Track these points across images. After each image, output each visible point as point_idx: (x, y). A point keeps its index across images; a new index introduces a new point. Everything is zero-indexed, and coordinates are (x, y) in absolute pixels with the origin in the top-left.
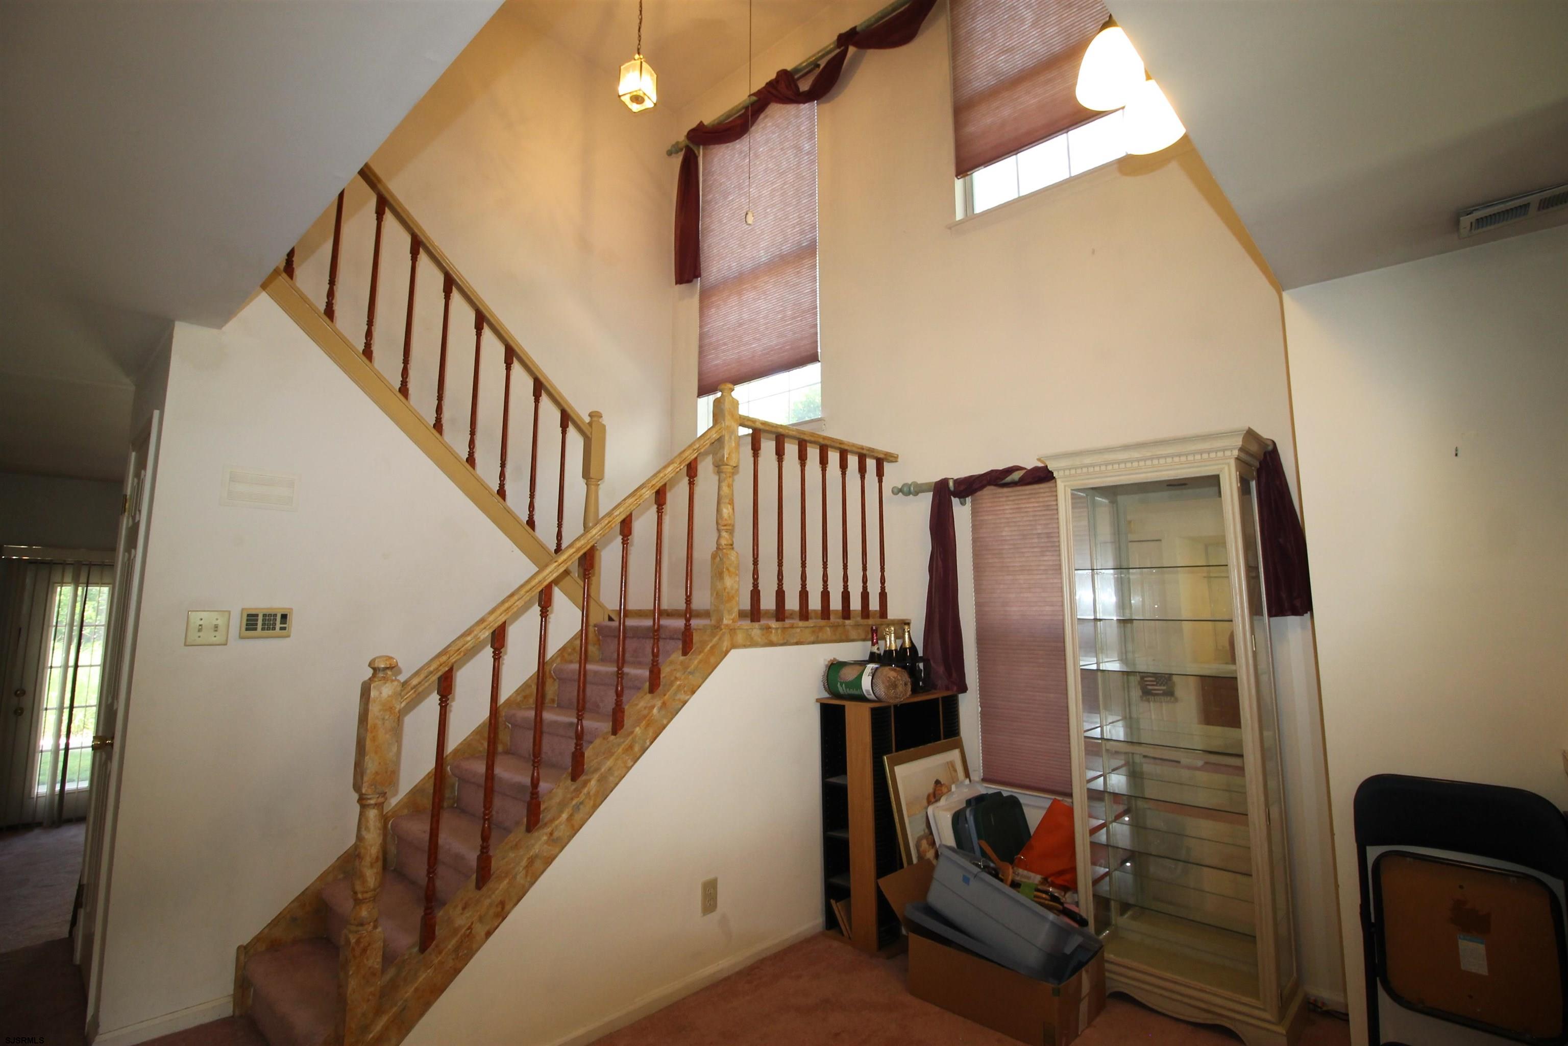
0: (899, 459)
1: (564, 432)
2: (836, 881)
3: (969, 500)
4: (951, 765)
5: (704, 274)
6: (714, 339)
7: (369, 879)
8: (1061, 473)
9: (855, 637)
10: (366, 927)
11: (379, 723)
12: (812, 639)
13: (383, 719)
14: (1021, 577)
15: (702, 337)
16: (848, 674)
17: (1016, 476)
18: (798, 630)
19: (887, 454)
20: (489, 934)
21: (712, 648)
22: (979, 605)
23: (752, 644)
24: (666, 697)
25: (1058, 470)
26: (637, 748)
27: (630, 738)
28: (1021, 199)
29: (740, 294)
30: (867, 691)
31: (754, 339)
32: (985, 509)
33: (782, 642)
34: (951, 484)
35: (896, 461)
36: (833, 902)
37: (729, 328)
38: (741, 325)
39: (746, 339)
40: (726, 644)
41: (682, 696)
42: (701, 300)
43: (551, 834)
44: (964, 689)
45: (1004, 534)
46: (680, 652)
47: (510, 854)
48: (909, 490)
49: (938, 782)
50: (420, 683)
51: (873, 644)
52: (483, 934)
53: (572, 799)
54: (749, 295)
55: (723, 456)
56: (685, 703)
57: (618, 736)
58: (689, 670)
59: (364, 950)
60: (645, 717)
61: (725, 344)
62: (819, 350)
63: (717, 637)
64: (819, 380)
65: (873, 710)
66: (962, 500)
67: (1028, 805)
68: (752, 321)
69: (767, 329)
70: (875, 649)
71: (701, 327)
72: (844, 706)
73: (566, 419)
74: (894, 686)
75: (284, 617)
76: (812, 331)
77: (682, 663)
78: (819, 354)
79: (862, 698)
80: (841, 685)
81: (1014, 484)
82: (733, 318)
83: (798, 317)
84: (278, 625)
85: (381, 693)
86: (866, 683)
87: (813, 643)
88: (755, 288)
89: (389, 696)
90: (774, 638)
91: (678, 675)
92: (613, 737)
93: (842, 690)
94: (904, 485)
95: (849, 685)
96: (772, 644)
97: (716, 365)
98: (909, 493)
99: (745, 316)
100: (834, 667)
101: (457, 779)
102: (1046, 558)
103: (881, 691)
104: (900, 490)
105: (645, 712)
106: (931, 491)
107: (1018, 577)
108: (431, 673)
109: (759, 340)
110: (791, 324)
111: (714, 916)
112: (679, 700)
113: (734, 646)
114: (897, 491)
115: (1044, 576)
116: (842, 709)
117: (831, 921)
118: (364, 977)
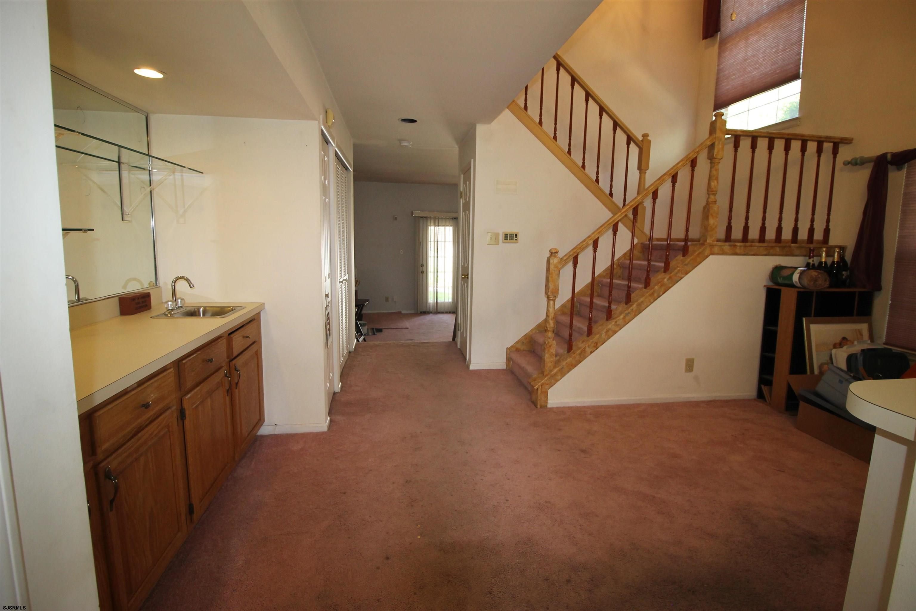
1: (628, 147)
6: (727, 72)
7: (551, 324)
11: (553, 272)
12: (765, 253)
13: (555, 270)
15: (718, 72)
16: (786, 273)
18: (756, 248)
19: (843, 139)
20: (591, 352)
21: (699, 254)
23: (724, 253)
24: (672, 274)
26: (656, 295)
27: (653, 290)
30: (796, 282)
31: (755, 69)
33: (743, 253)
34: (890, 154)
36: (762, 387)
37: (737, 64)
38: (745, 60)
39: (749, 69)
40: (707, 252)
41: (680, 275)
42: (720, 48)
43: (615, 323)
44: (879, 289)
46: (682, 255)
47: (600, 328)
48: (857, 162)
49: (843, 338)
50: (566, 259)
51: (810, 258)
53: (625, 311)
54: (753, 39)
55: (714, 153)
56: (682, 278)
57: (647, 289)
58: (685, 263)
59: (550, 346)
60: (660, 282)
61: (734, 75)
62: (801, 70)
63: (702, 249)
64: (799, 91)
65: (799, 293)
66: (899, 166)
68: (754, 56)
69: (764, 60)
70: (811, 261)
71: (718, 65)
72: (781, 290)
73: (630, 139)
74: (815, 280)
75: (516, 235)
76: (797, 57)
77: (681, 260)
78: (801, 73)
79: (792, 286)
80: (780, 278)
82: (740, 56)
84: (514, 239)
85: (554, 261)
86: (796, 277)
87: (766, 255)
88: (758, 32)
89: (557, 263)
90: (738, 251)
91: (679, 265)
92: (645, 289)
93: (780, 280)
94: (853, 159)
95: (785, 278)
97: (727, 90)
98: (856, 164)
99: (750, 54)
100: (777, 270)
101: (578, 304)
103: (805, 282)
104: (850, 163)
105: (661, 280)
106: (872, 163)
108: (571, 255)
109: (758, 69)
110: (782, 54)
111: (691, 374)
112: (679, 276)
113: (712, 254)
114: (846, 163)
116: (779, 291)
117: (761, 395)
118: (550, 355)
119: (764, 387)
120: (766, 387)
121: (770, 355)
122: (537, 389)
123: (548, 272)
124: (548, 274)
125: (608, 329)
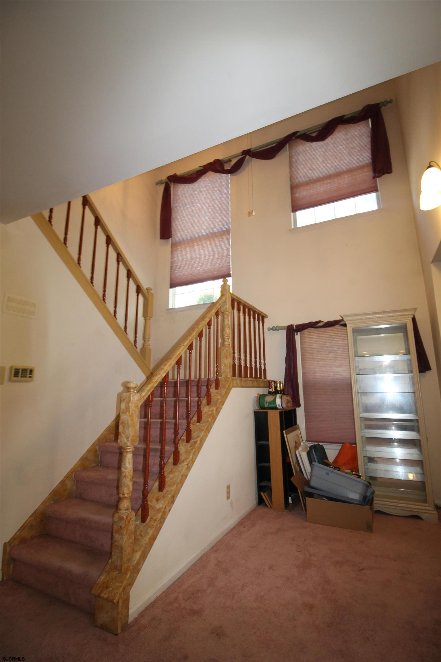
0: (269, 317)
1: (138, 296)
2: (263, 484)
3: (299, 333)
4: (297, 435)
5: (173, 237)
6: (178, 264)
7: (130, 487)
8: (349, 322)
9: (261, 386)
10: (129, 510)
11: (134, 412)
12: (252, 385)
13: (135, 411)
14: (321, 362)
15: (172, 263)
16: (267, 399)
17: (321, 324)
18: (247, 382)
19: (266, 315)
22: (303, 373)
24: (217, 406)
25: (347, 321)
26: (209, 428)
27: (208, 423)
28: (316, 224)
29: (192, 247)
30: (279, 405)
31: (199, 266)
32: (306, 337)
33: (244, 386)
34: (295, 327)
37: (186, 260)
38: (192, 259)
39: (195, 265)
40: (231, 386)
41: (221, 406)
42: (172, 247)
43: (188, 464)
44: (299, 406)
45: (314, 346)
46: (214, 388)
47: (171, 475)
48: (275, 329)
49: (296, 442)
50: (145, 395)
51: (270, 388)
52: (168, 511)
53: (192, 449)
54: (197, 247)
56: (221, 409)
57: (201, 423)
58: (222, 395)
60: (211, 414)
61: (184, 267)
62: (231, 272)
63: (229, 383)
65: (280, 412)
66: (297, 333)
67: (326, 449)
68: (198, 258)
69: (206, 262)
70: (271, 390)
71: (171, 258)
72: (267, 412)
73: (139, 290)
74: (288, 402)
75: (31, 371)
76: (228, 264)
77: (217, 393)
78: (231, 274)
79: (276, 408)
80: (266, 403)
81: (320, 327)
82: (188, 256)
83: (220, 258)
84: (28, 375)
85: (134, 399)
86: (278, 401)
88: (200, 244)
89: (137, 400)
90: (243, 384)
91: (218, 397)
92: (198, 424)
93: (266, 405)
94: (273, 327)
95: (269, 403)
96: (242, 387)
97: (180, 275)
99: (195, 256)
100: (261, 398)
102: (330, 355)
103: (284, 405)
104: (272, 329)
105: (210, 412)
106: (285, 329)
107: (319, 362)
108: (148, 391)
109: (202, 266)
110: (218, 261)
111: (230, 500)
113: (233, 387)
114: (269, 329)
115: (330, 362)
117: (261, 501)
118: (129, 535)
119: (264, 493)
120: (265, 493)
122: (118, 602)
123: (125, 415)
124: (127, 416)
125: (182, 475)
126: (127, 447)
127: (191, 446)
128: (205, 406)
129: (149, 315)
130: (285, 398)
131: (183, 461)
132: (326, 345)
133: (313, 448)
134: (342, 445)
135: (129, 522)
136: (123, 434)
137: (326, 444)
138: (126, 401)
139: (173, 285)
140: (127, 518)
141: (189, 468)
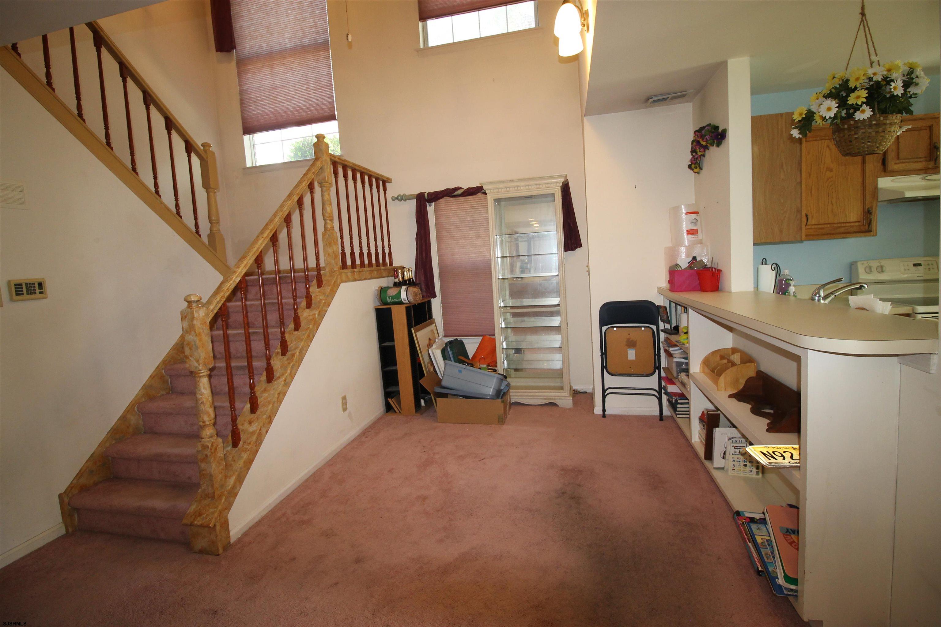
0: (393, 181)
1: (189, 157)
2: (391, 389)
3: (433, 204)
4: (432, 331)
5: (238, 48)
6: (252, 96)
7: (211, 414)
9: (385, 276)
10: (214, 437)
11: (201, 331)
12: (370, 277)
13: (203, 329)
14: (461, 241)
15: (242, 93)
16: (391, 292)
17: (459, 192)
18: (362, 273)
19: (388, 178)
20: (267, 432)
22: (439, 256)
23: (348, 280)
24: (320, 309)
25: (488, 190)
26: (311, 336)
27: (309, 331)
28: (454, 44)
29: (272, 67)
30: (404, 299)
31: (286, 99)
32: (442, 209)
33: (359, 279)
34: (426, 195)
35: (391, 182)
36: (389, 400)
37: (264, 90)
38: (274, 88)
39: (279, 99)
40: (337, 282)
41: (325, 308)
42: (238, 66)
43: (285, 381)
44: (434, 296)
45: (451, 221)
46: (316, 286)
47: (264, 395)
48: (401, 198)
49: (429, 339)
50: (214, 308)
51: (395, 278)
52: (265, 432)
53: (289, 363)
54: (279, 69)
55: (325, 177)
56: (326, 311)
57: (299, 331)
58: (327, 294)
60: (312, 320)
61: (262, 100)
62: (336, 113)
63: (335, 278)
64: (338, 131)
65: (406, 308)
66: (430, 203)
67: (466, 343)
68: (283, 87)
69: (296, 94)
70: (396, 280)
71: (240, 85)
72: (391, 308)
73: (189, 148)
74: (415, 295)
75: (40, 284)
76: (330, 100)
77: (319, 292)
78: (336, 115)
79: (401, 303)
80: (389, 298)
82: (267, 82)
83: (318, 89)
84: (38, 291)
85: (199, 314)
86: (403, 295)
88: (284, 64)
89: (203, 316)
90: (356, 277)
91: (321, 298)
92: (296, 332)
93: (389, 300)
94: (399, 195)
95: (393, 297)
96: (355, 280)
97: (257, 114)
98: (400, 200)
99: (278, 83)
100: (382, 291)
102: (472, 232)
103: (411, 299)
104: (397, 198)
105: (311, 317)
106: (415, 199)
107: (459, 241)
108: (218, 302)
109: (290, 100)
110: (314, 93)
111: (347, 412)
112: (324, 310)
113: (342, 282)
114: (394, 199)
115: (471, 241)
116: (390, 309)
117: (389, 408)
118: (218, 462)
119: (391, 399)
120: (393, 399)
121: (394, 368)
122: (215, 525)
123: (190, 334)
124: (192, 336)
125: (279, 394)
126: (199, 372)
127: (288, 359)
128: (304, 309)
129: (212, 184)
130: (412, 289)
131: (279, 377)
132: (466, 219)
133: (448, 344)
134: (482, 337)
135: (216, 449)
136: (192, 357)
137: (465, 338)
138: (188, 319)
139: (249, 130)
140: (212, 445)
141: (287, 384)
